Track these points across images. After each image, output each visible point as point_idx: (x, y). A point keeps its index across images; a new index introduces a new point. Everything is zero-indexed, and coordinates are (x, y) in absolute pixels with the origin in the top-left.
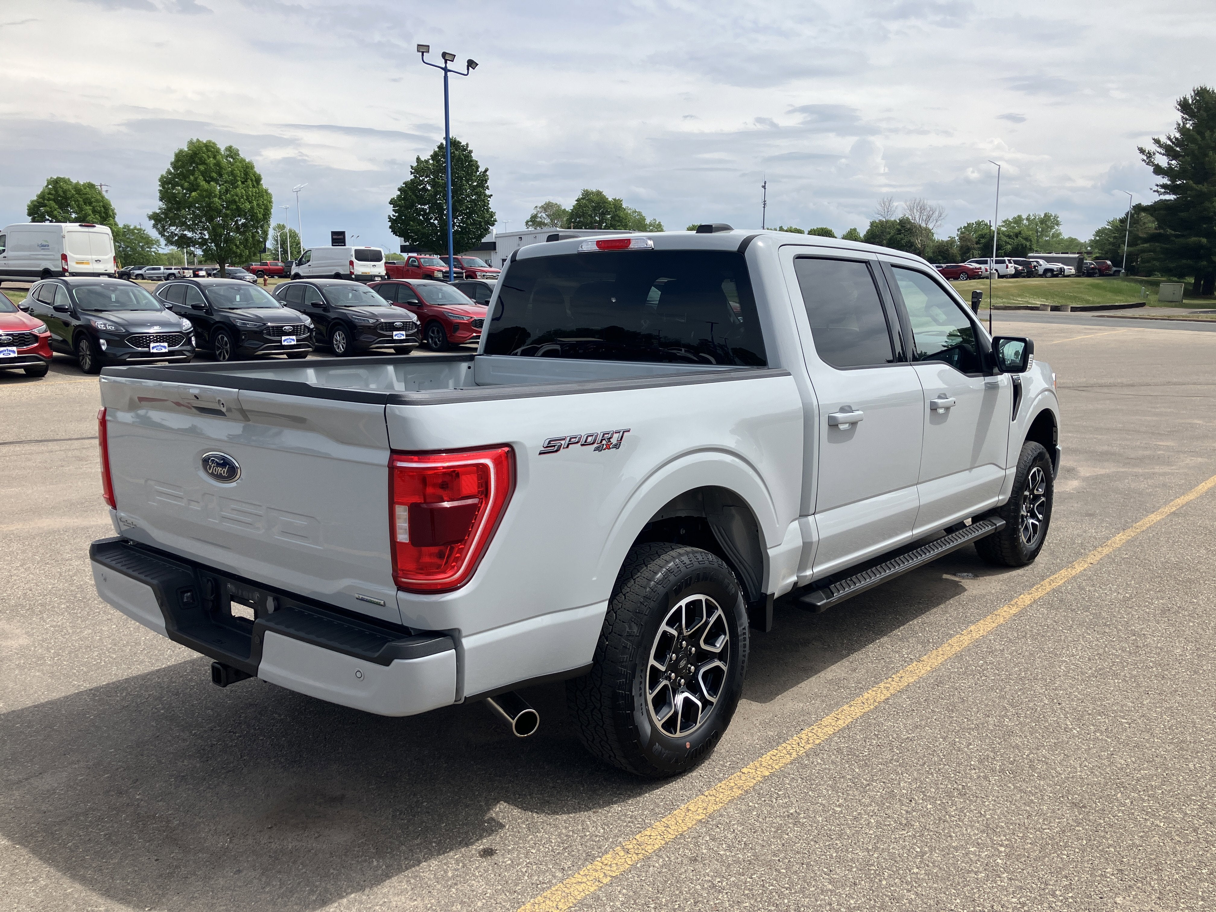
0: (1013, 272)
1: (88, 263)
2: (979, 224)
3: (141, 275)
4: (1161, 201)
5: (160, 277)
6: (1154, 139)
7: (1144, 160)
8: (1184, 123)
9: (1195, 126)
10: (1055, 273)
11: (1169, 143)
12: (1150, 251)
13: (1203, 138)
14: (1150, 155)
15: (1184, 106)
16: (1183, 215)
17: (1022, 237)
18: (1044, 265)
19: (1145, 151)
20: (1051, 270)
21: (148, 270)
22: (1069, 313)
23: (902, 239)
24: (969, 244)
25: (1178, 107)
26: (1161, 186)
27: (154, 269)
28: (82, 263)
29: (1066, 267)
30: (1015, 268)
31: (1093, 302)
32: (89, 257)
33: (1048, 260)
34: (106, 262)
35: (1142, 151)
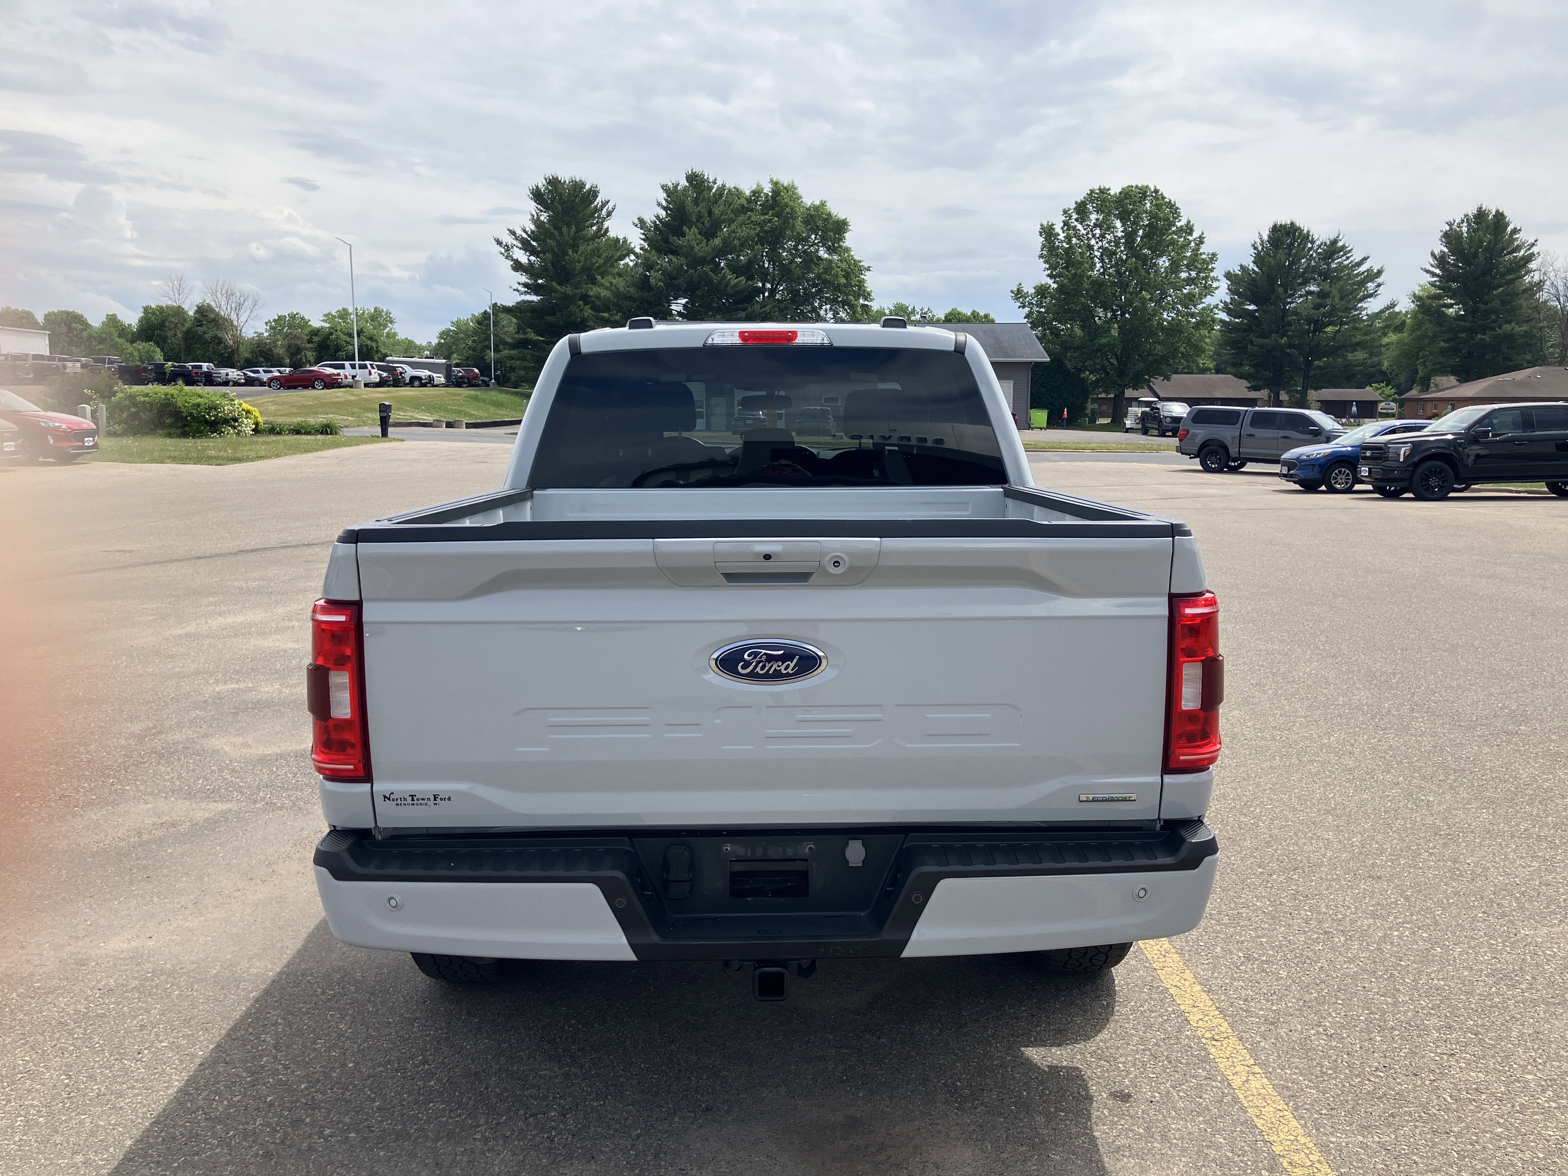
0: (378, 380)
2: (293, 317)
4: (524, 302)
6: (509, 230)
7: (501, 253)
8: (538, 215)
9: (551, 219)
10: (423, 381)
11: (525, 236)
12: (519, 359)
13: (561, 234)
14: (508, 248)
15: (537, 195)
16: (550, 319)
17: (365, 336)
18: (410, 372)
19: (502, 243)
20: (419, 378)
22: (464, 430)
23: (204, 333)
24: (299, 342)
25: (531, 195)
26: (523, 284)
29: (434, 375)
30: (379, 375)
31: (480, 418)
33: (414, 365)
35: (499, 243)
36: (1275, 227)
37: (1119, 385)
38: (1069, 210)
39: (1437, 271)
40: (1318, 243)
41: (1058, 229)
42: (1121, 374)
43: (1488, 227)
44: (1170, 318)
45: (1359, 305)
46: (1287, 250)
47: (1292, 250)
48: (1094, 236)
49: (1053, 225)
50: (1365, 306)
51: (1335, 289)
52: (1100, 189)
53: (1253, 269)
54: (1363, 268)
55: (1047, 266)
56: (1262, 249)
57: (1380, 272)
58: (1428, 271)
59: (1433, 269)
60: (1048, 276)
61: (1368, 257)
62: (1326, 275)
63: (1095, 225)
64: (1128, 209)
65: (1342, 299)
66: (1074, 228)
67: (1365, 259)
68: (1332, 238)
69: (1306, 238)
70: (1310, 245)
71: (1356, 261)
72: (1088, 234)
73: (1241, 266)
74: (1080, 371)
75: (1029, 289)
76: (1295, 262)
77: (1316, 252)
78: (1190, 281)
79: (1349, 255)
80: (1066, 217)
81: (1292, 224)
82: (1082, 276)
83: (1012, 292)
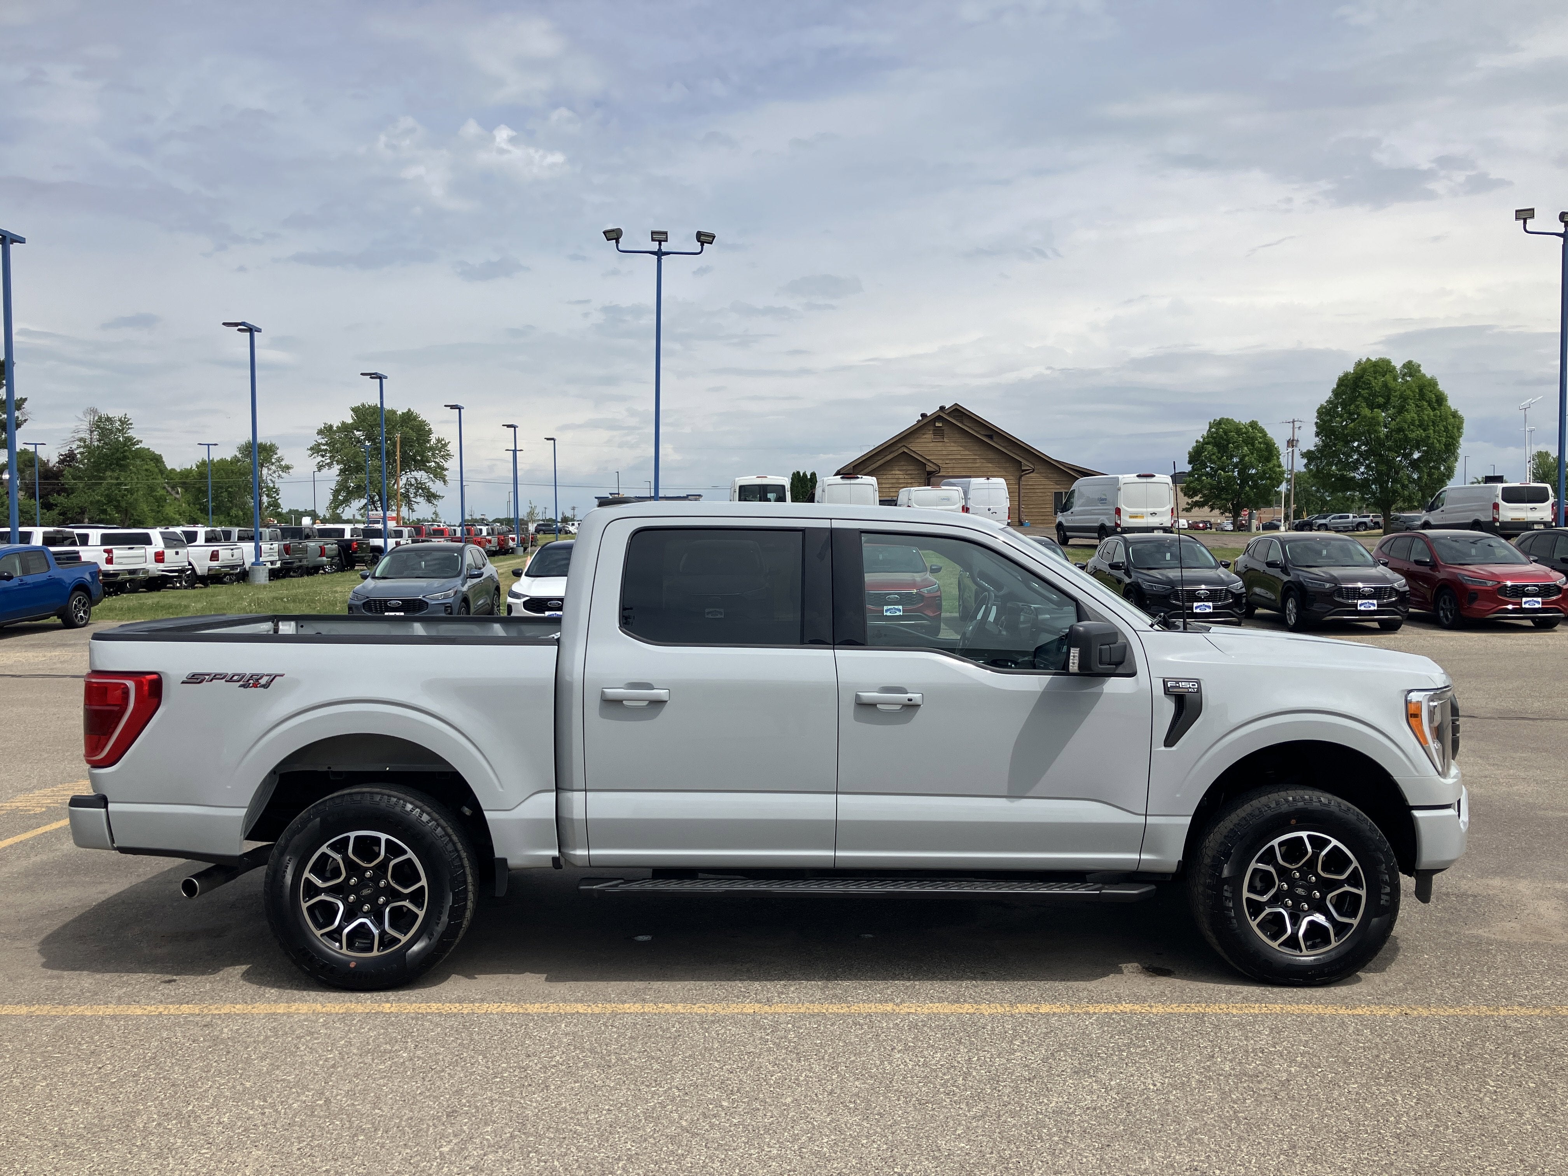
1: (1143, 517)
3: (1325, 525)
5: (1348, 527)
21: (1333, 519)
27: (1341, 517)
28: (1136, 517)
32: (1144, 510)
34: (1163, 514)
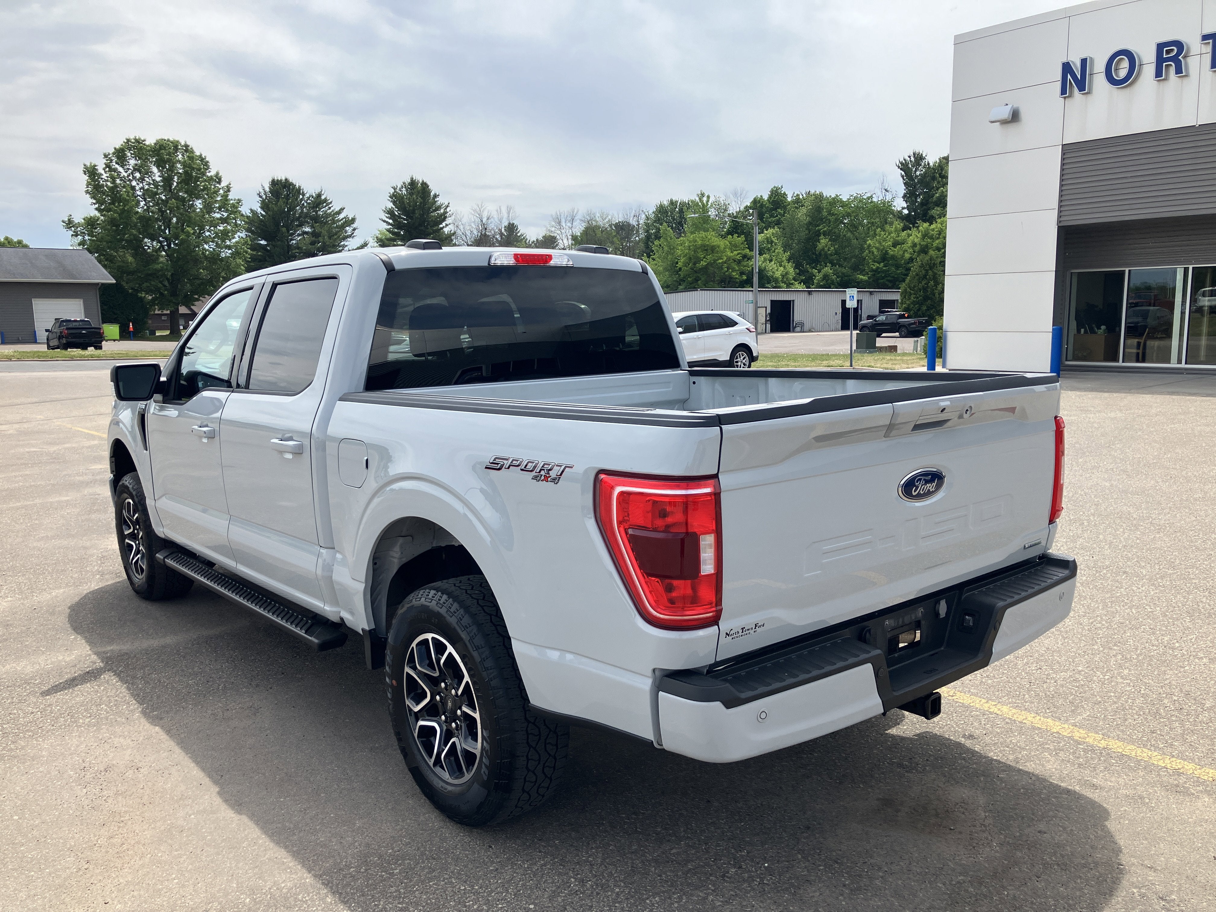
36: (273, 181)
37: (174, 303)
38: (109, 154)
39: (391, 221)
40: (307, 195)
41: (101, 170)
42: (174, 294)
43: (419, 192)
44: (211, 249)
45: (342, 243)
46: (284, 200)
47: (289, 199)
48: (134, 178)
49: (96, 166)
50: (346, 244)
51: (324, 230)
52: (135, 139)
53: (261, 213)
54: (342, 216)
55: (94, 201)
56: (266, 198)
57: (353, 220)
58: (384, 221)
59: (387, 220)
60: (96, 209)
61: (344, 208)
62: (316, 219)
63: (135, 170)
64: (164, 158)
65: (330, 238)
66: (115, 170)
67: (342, 209)
68: (317, 193)
69: (299, 191)
70: (301, 197)
71: (336, 210)
72: (129, 176)
73: (251, 210)
74: (137, 291)
75: (78, 219)
76: (292, 208)
77: (307, 202)
78: (224, 220)
79: (330, 206)
80: (107, 160)
81: (286, 179)
82: (129, 211)
83: (63, 222)
